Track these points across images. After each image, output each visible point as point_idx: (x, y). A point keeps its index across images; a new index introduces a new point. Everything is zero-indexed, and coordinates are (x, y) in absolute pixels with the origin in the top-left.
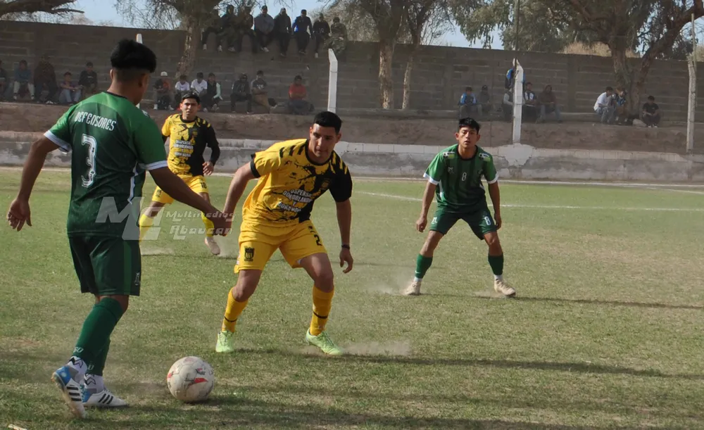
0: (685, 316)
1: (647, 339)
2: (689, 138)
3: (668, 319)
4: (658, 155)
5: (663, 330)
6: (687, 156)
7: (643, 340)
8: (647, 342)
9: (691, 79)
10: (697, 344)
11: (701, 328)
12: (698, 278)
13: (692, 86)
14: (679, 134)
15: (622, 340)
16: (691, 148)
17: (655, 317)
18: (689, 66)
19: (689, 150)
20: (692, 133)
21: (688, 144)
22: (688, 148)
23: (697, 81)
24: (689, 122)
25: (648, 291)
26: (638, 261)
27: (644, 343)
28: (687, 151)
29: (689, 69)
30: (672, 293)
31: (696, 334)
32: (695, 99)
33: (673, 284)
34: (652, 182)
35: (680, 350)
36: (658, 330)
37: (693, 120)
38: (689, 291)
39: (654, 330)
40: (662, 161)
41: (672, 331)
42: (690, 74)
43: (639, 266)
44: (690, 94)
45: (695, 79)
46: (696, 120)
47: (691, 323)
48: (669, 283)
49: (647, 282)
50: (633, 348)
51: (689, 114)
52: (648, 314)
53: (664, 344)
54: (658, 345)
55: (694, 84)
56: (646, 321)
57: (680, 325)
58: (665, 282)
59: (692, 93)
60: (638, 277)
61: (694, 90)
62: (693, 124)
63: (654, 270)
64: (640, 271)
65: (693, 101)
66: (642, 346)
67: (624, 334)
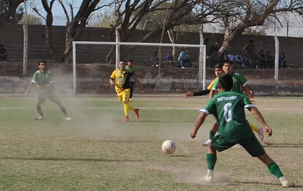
0: (36, 167)
1: (18, 181)
2: (25, 68)
3: (27, 169)
4: (8, 78)
5: (26, 175)
6: (23, 78)
7: (15, 181)
8: (18, 182)
9: (25, 34)
10: (46, 182)
11: (47, 174)
12: (40, 146)
13: (25, 38)
14: (18, 65)
15: (3, 181)
16: (26, 73)
17: (19, 169)
18: (24, 27)
19: (25, 74)
20: (26, 64)
21: (24, 71)
22: (24, 73)
23: (28, 36)
24: (24, 59)
25: (13, 154)
26: (4, 138)
27: (16, 183)
28: (24, 76)
29: (24, 29)
30: (26, 155)
31: (45, 177)
32: (28, 46)
33: (26, 150)
34: (4, 93)
35: (37, 186)
36: (23, 175)
37: (26, 57)
38: (36, 153)
39: (21, 176)
40: (9, 81)
41: (31, 176)
42: (24, 31)
43: (5, 141)
44: (24, 43)
45: (27, 34)
46: (28, 58)
47: (40, 171)
48: (24, 149)
49: (11, 149)
50: (11, 186)
51: (24, 54)
52: (16, 167)
53: (28, 183)
54: (25, 184)
55: (27, 37)
56: (15, 171)
57: (35, 172)
58: (21, 149)
59: (26, 42)
60: (6, 147)
61: (27, 41)
62: (26, 60)
63: (14, 142)
64: (6, 143)
65: (27, 47)
66: (16, 185)
67: (4, 178)
